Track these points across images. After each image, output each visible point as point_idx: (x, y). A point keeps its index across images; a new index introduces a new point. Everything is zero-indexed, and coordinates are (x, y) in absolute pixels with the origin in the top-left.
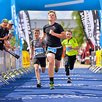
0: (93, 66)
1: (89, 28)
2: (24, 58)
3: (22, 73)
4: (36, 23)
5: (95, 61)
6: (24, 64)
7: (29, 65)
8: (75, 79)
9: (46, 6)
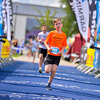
0: (83, 65)
1: (82, 21)
5: (85, 59)
6: (3, 53)
7: (8, 56)
8: (64, 78)
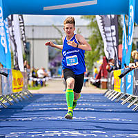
2: (15, 79)
3: (11, 100)
4: (33, 30)
9: (45, 8)
